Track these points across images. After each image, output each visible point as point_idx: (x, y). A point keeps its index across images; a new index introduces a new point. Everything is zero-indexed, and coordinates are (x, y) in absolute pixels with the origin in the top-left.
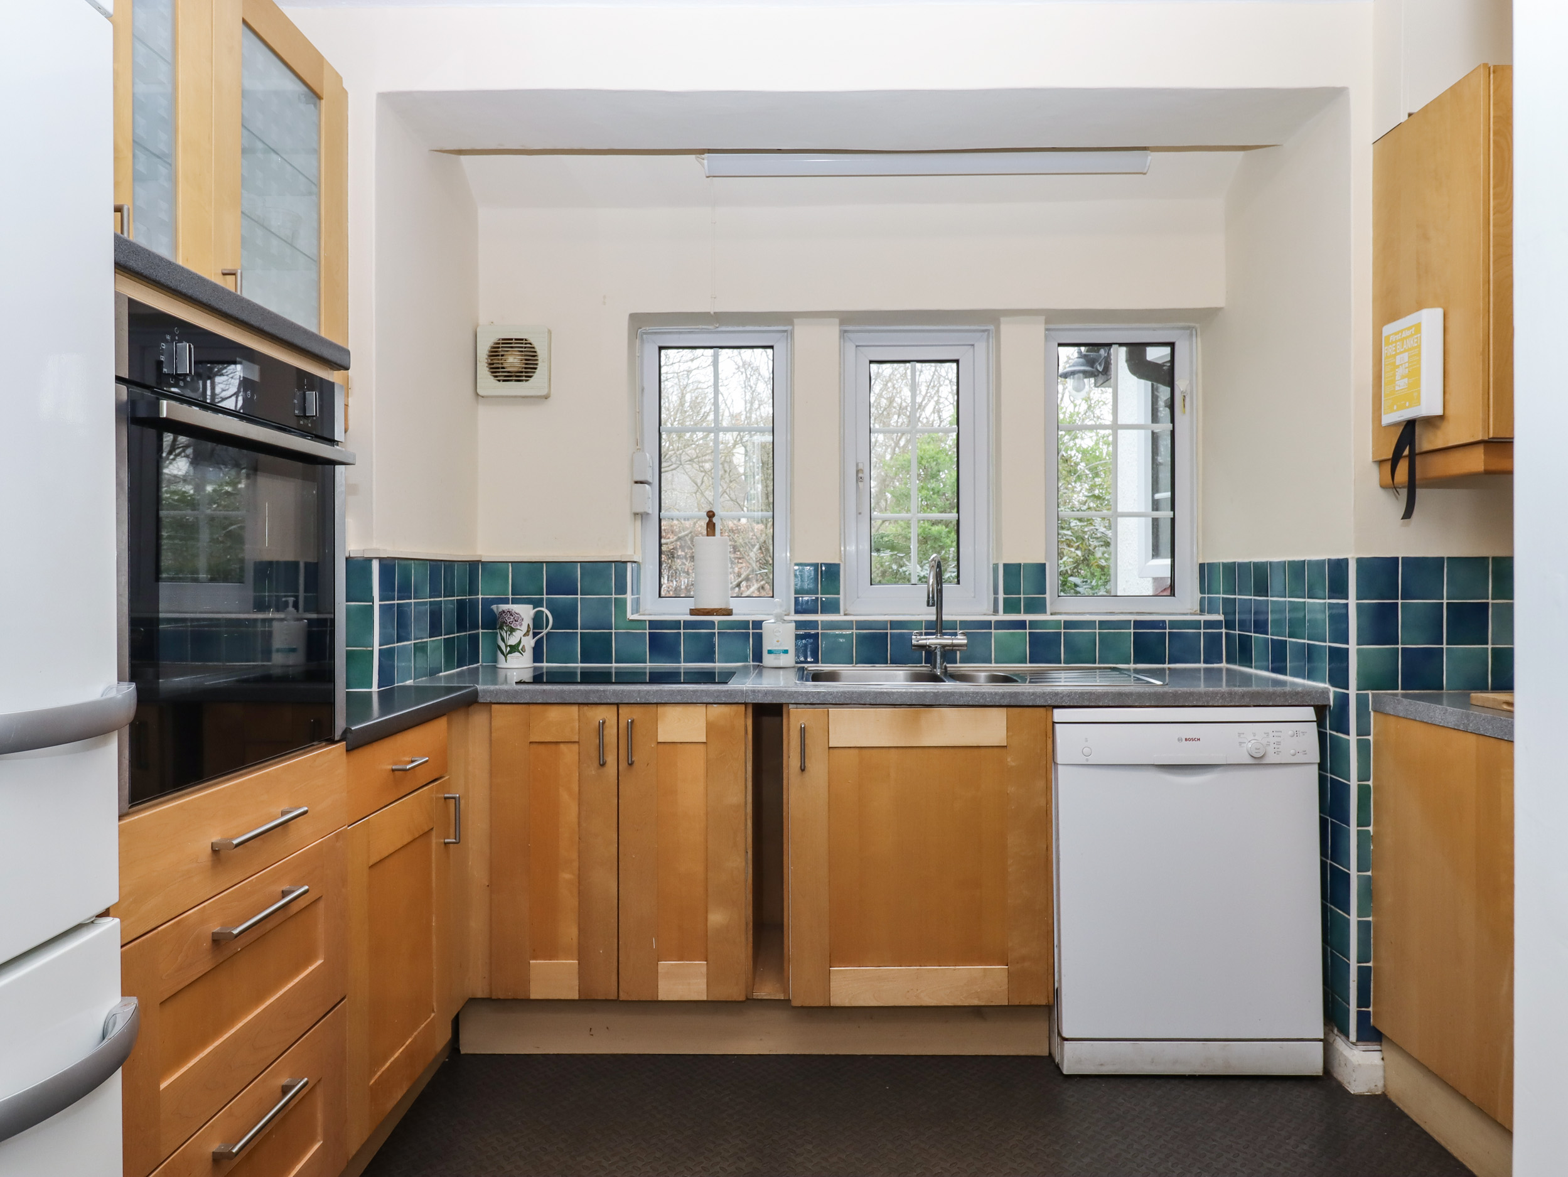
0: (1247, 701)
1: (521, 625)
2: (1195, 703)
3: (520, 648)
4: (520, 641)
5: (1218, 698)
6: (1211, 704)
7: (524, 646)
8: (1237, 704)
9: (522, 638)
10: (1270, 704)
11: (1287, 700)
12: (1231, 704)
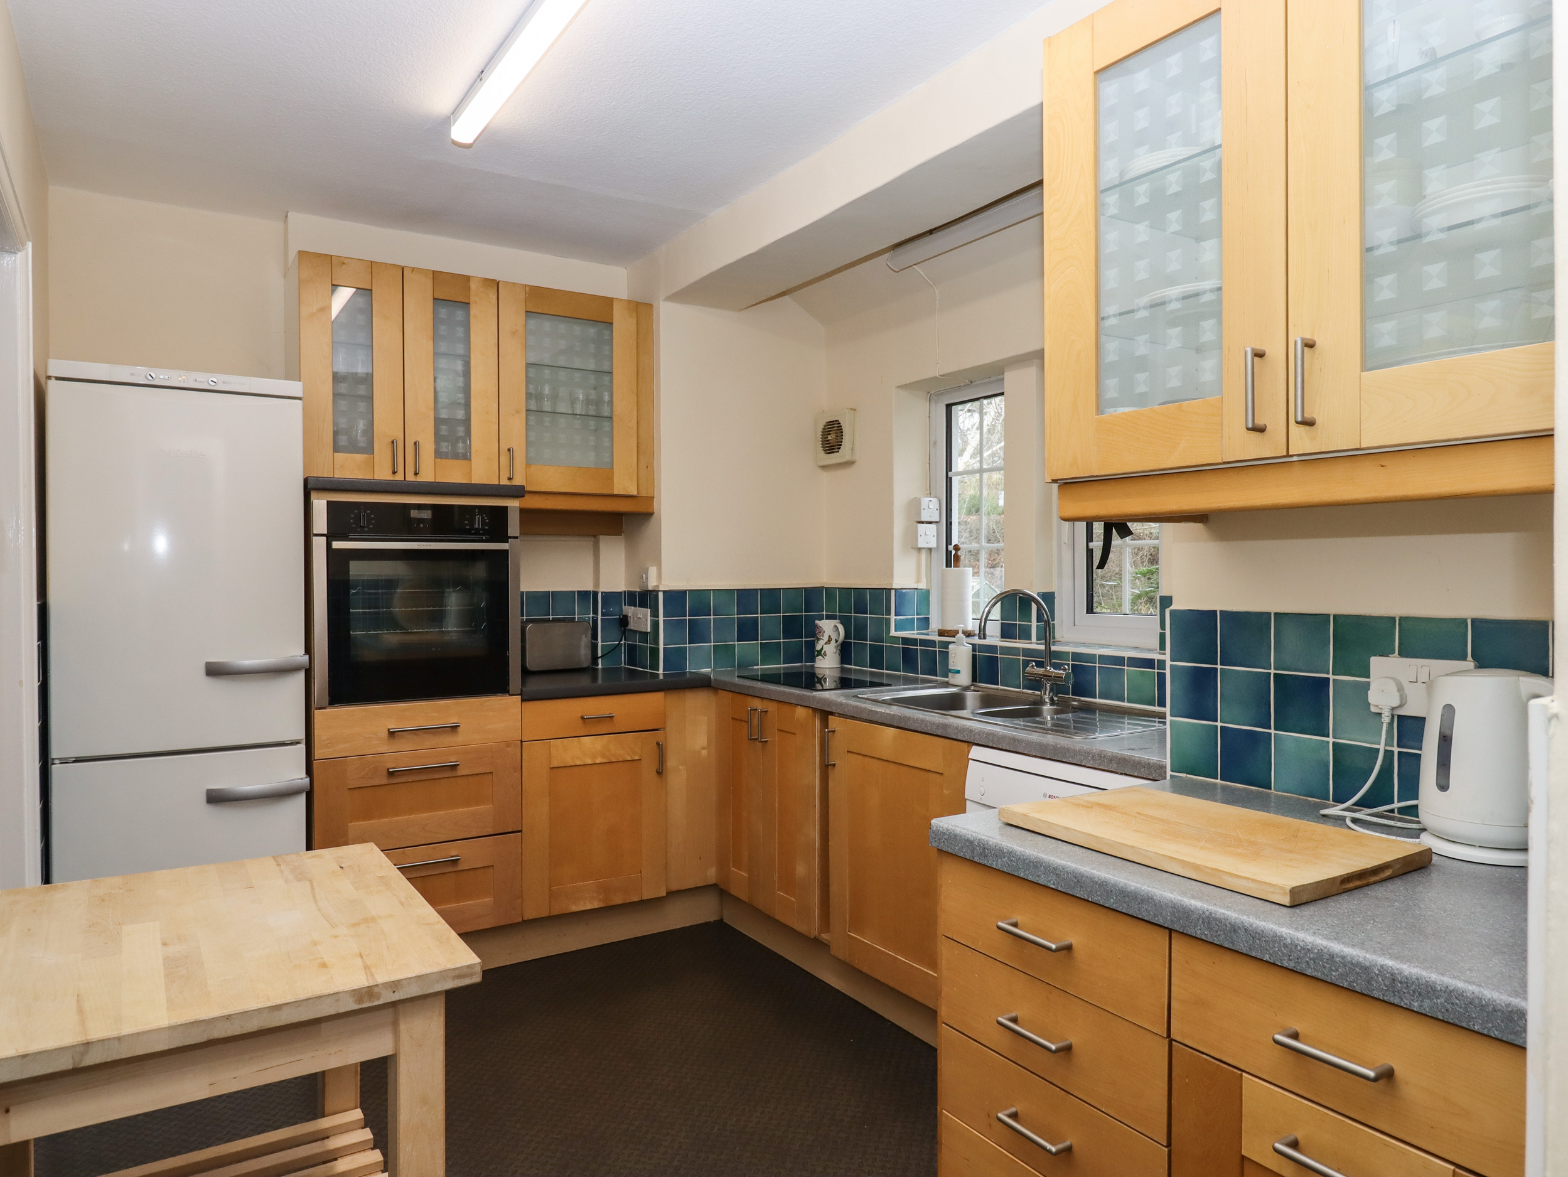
0: (1114, 767)
1: (823, 636)
2: (1071, 760)
3: (822, 653)
4: (822, 648)
5: (1089, 758)
6: (1083, 764)
7: (825, 652)
8: (1106, 769)
9: (825, 646)
10: (1136, 774)
11: (1151, 773)
12: (1101, 767)
